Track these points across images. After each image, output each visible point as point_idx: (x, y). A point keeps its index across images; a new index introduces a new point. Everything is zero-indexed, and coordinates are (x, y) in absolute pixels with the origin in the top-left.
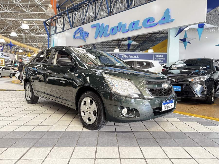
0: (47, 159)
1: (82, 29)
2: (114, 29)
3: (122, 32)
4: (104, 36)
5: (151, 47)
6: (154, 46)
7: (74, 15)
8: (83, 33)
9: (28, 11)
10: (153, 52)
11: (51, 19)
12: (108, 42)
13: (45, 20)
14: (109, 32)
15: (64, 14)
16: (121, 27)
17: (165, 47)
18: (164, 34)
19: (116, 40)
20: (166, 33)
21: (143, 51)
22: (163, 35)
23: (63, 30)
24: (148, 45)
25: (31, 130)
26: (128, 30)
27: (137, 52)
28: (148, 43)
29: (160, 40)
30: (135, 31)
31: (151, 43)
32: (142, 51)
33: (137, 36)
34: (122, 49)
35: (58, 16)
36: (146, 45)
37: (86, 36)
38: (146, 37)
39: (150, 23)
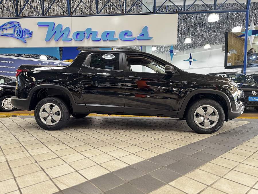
1: (19, 24)
2: (80, 35)
3: (92, 39)
4: (62, 40)
26: (101, 39)
39: (127, 36)
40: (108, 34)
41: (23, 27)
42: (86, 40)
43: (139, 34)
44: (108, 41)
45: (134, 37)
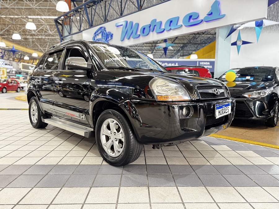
0: (53, 204)
1: (105, 29)
2: (146, 29)
3: (156, 32)
4: (132, 38)
5: (194, 52)
6: (198, 50)
7: (93, 10)
8: (105, 34)
9: (34, 5)
10: (197, 58)
11: (64, 16)
12: (138, 46)
13: (56, 17)
14: (139, 33)
15: (80, 9)
16: (155, 26)
17: (212, 52)
18: (211, 35)
19: (149, 42)
20: (214, 33)
21: (184, 57)
22: (209, 36)
23: (80, 30)
24: (191, 48)
25: (36, 163)
26: (164, 29)
27: (175, 58)
28: (191, 47)
29: (206, 43)
30: (173, 31)
31: (194, 47)
32: (182, 57)
33: (177, 38)
34: (157, 54)
35: (72, 12)
36: (188, 49)
37: (110, 38)
38: (188, 38)
39: (192, 20)
40: (171, 22)
41: (107, 30)
42: (151, 33)
43: (207, 14)
44: (172, 31)
45: (200, 19)
